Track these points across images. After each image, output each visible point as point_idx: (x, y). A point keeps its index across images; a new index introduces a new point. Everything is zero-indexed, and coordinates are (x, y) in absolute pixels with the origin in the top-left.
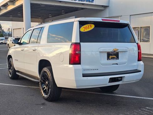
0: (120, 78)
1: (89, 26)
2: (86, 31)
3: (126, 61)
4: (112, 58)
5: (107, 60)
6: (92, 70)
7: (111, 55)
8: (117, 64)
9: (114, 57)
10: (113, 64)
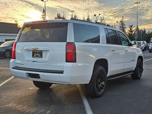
5: (32, 57)
6: (20, 64)
8: (37, 62)
9: (38, 55)
10: (33, 61)
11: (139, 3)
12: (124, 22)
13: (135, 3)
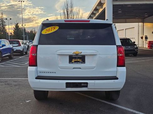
0: (85, 85)
1: (53, 28)
2: (48, 33)
3: (94, 66)
4: (75, 62)
5: (69, 63)
6: (49, 72)
7: (75, 58)
8: (80, 68)
9: (78, 60)
10: (74, 68)
11: (23, 2)
12: (3, 19)
13: (19, 1)
